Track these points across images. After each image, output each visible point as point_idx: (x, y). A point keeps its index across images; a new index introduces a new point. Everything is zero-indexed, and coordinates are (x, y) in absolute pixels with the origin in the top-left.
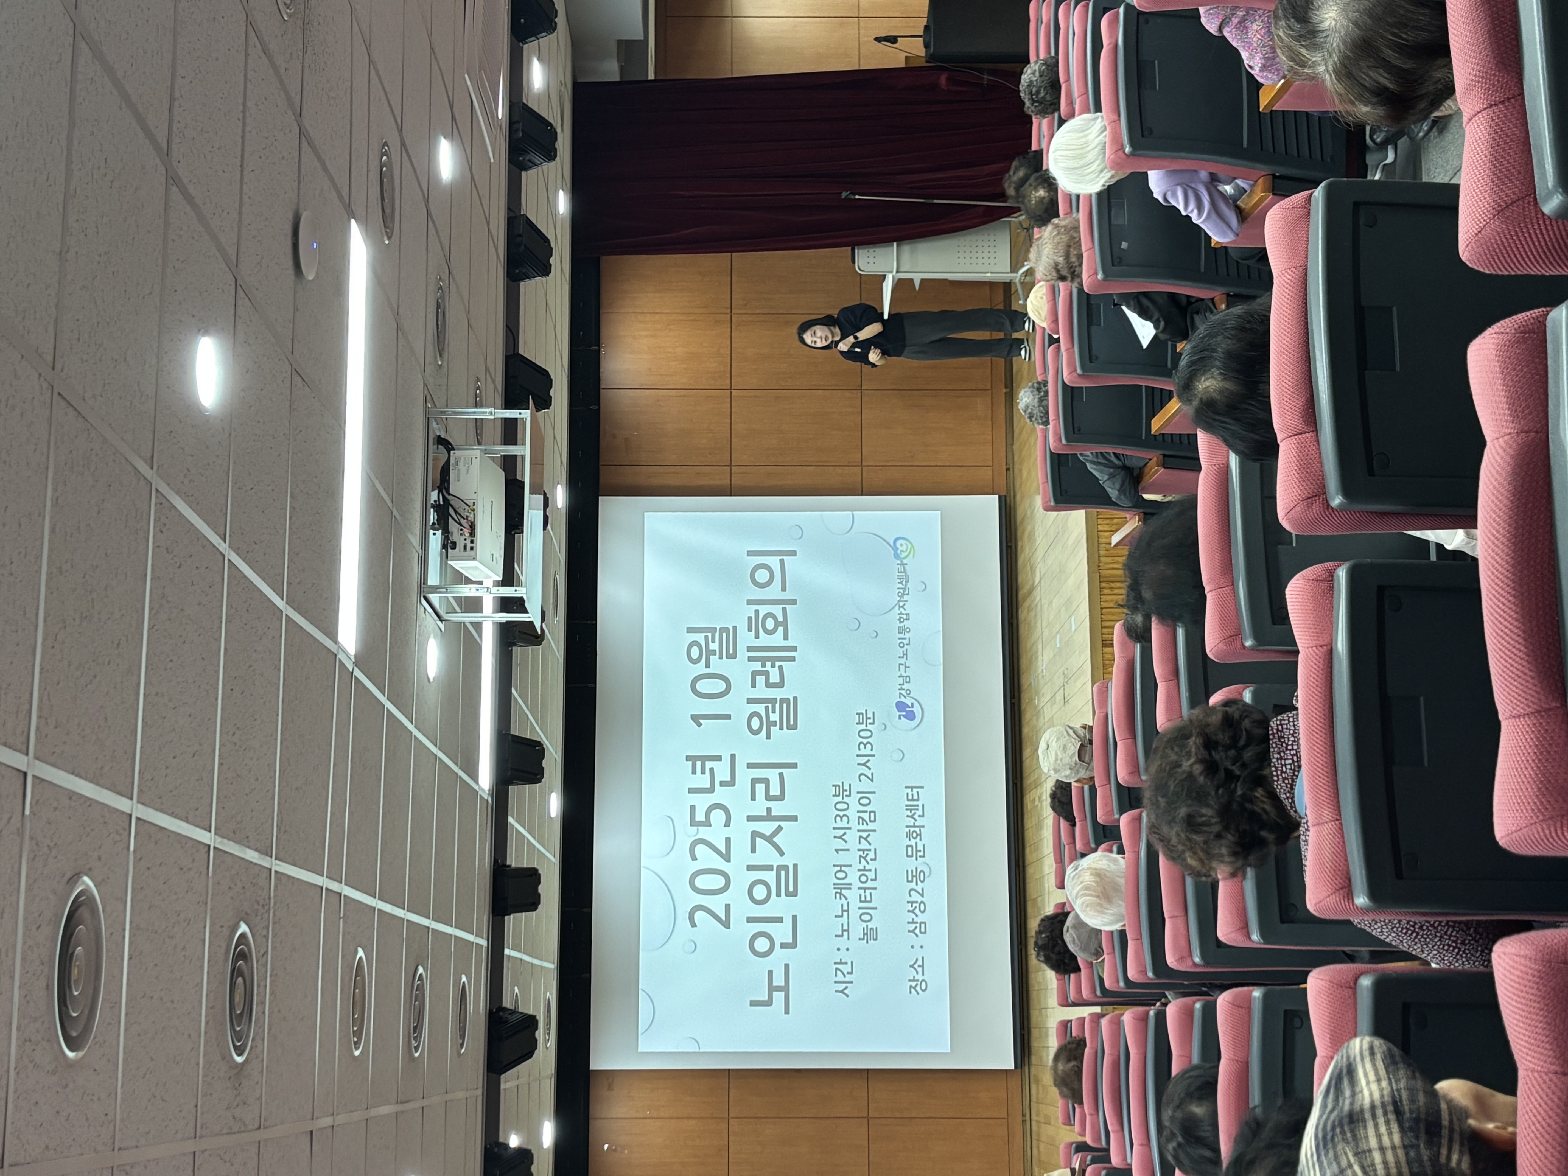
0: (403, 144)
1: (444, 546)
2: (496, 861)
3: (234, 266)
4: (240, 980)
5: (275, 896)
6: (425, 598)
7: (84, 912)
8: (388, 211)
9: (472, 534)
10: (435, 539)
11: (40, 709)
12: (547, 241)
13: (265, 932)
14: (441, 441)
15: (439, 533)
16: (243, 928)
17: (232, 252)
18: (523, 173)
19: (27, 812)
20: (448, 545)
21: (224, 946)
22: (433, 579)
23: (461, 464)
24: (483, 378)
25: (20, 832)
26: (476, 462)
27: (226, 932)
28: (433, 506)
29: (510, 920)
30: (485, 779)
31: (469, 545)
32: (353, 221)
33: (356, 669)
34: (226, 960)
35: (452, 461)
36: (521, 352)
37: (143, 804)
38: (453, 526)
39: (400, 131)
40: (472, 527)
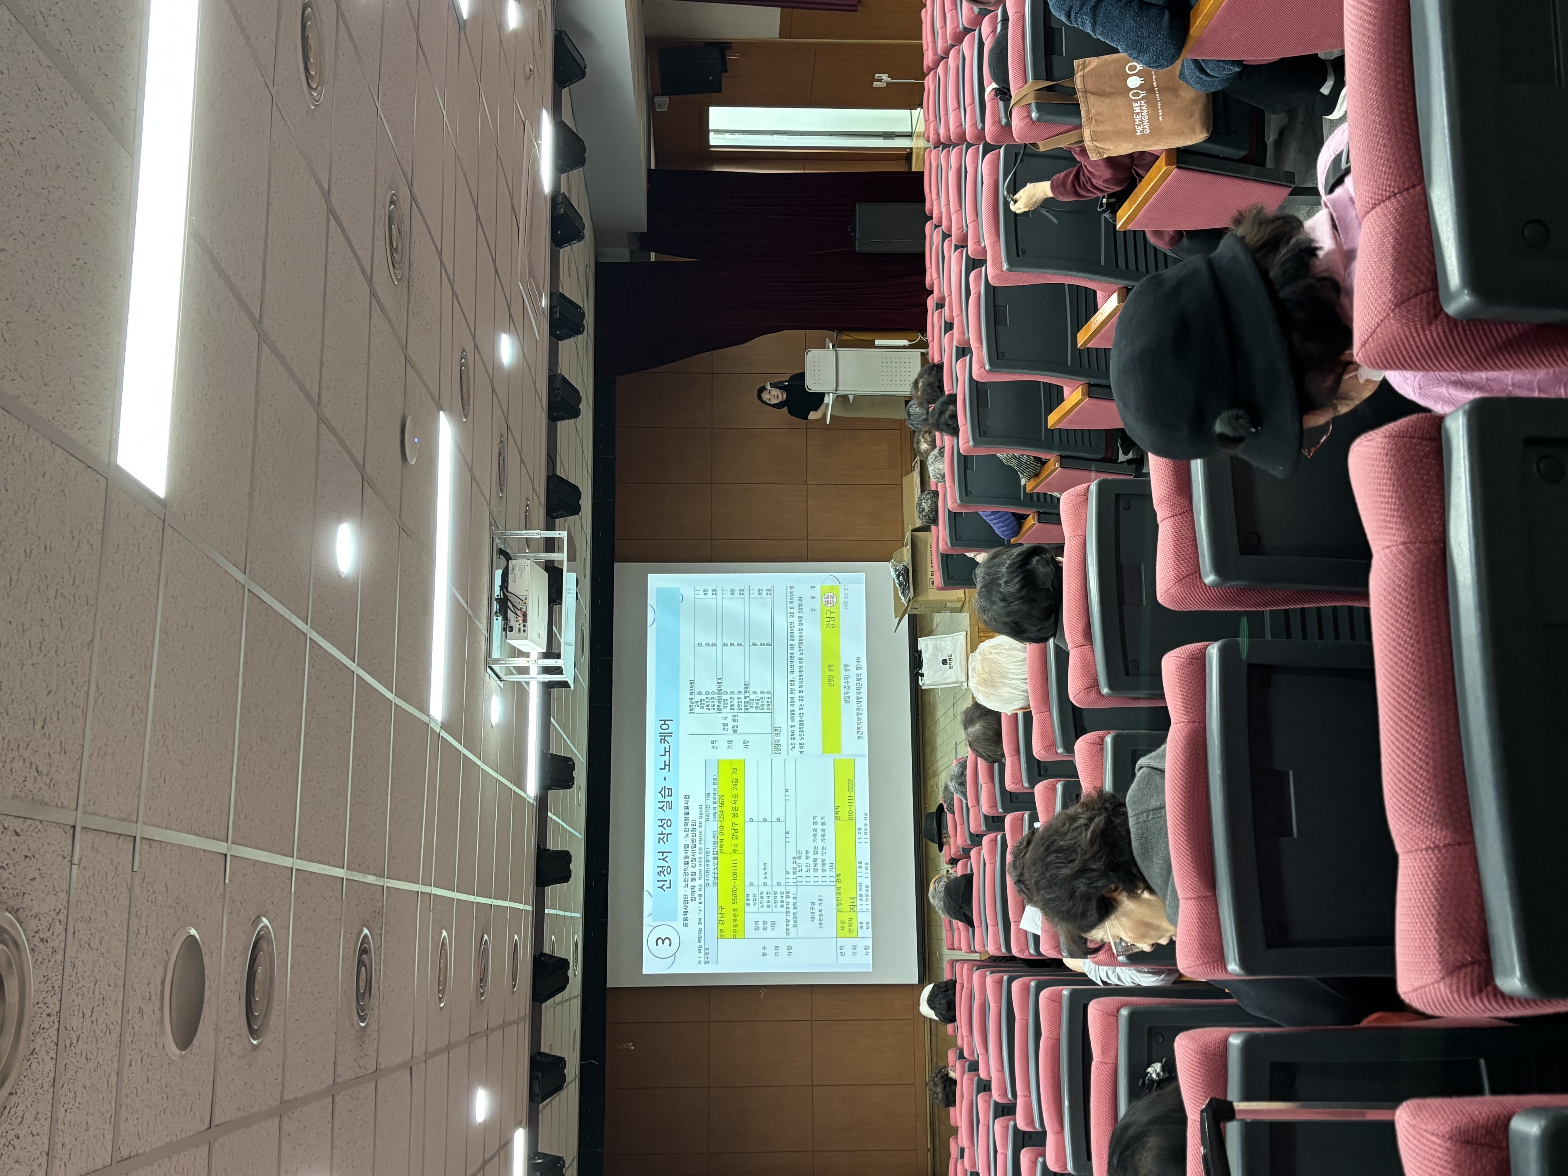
0: (476, 346)
1: (504, 629)
2: (539, 846)
3: (361, 468)
4: (363, 969)
5: (387, 904)
6: (490, 667)
7: (263, 944)
8: (465, 397)
9: (525, 620)
10: (498, 623)
11: (235, 809)
12: (577, 392)
13: (379, 932)
14: (502, 552)
15: (500, 618)
16: (366, 931)
17: (360, 459)
18: (560, 342)
19: (227, 881)
20: (507, 628)
21: (352, 947)
22: (496, 654)
23: (517, 570)
24: (531, 499)
25: (223, 896)
26: (528, 569)
27: (354, 937)
28: (496, 600)
29: (549, 890)
30: (532, 788)
31: (522, 629)
32: (441, 412)
33: (442, 731)
34: (354, 957)
35: (510, 568)
36: (558, 473)
37: (301, 859)
38: (511, 615)
39: (474, 337)
40: (525, 615)
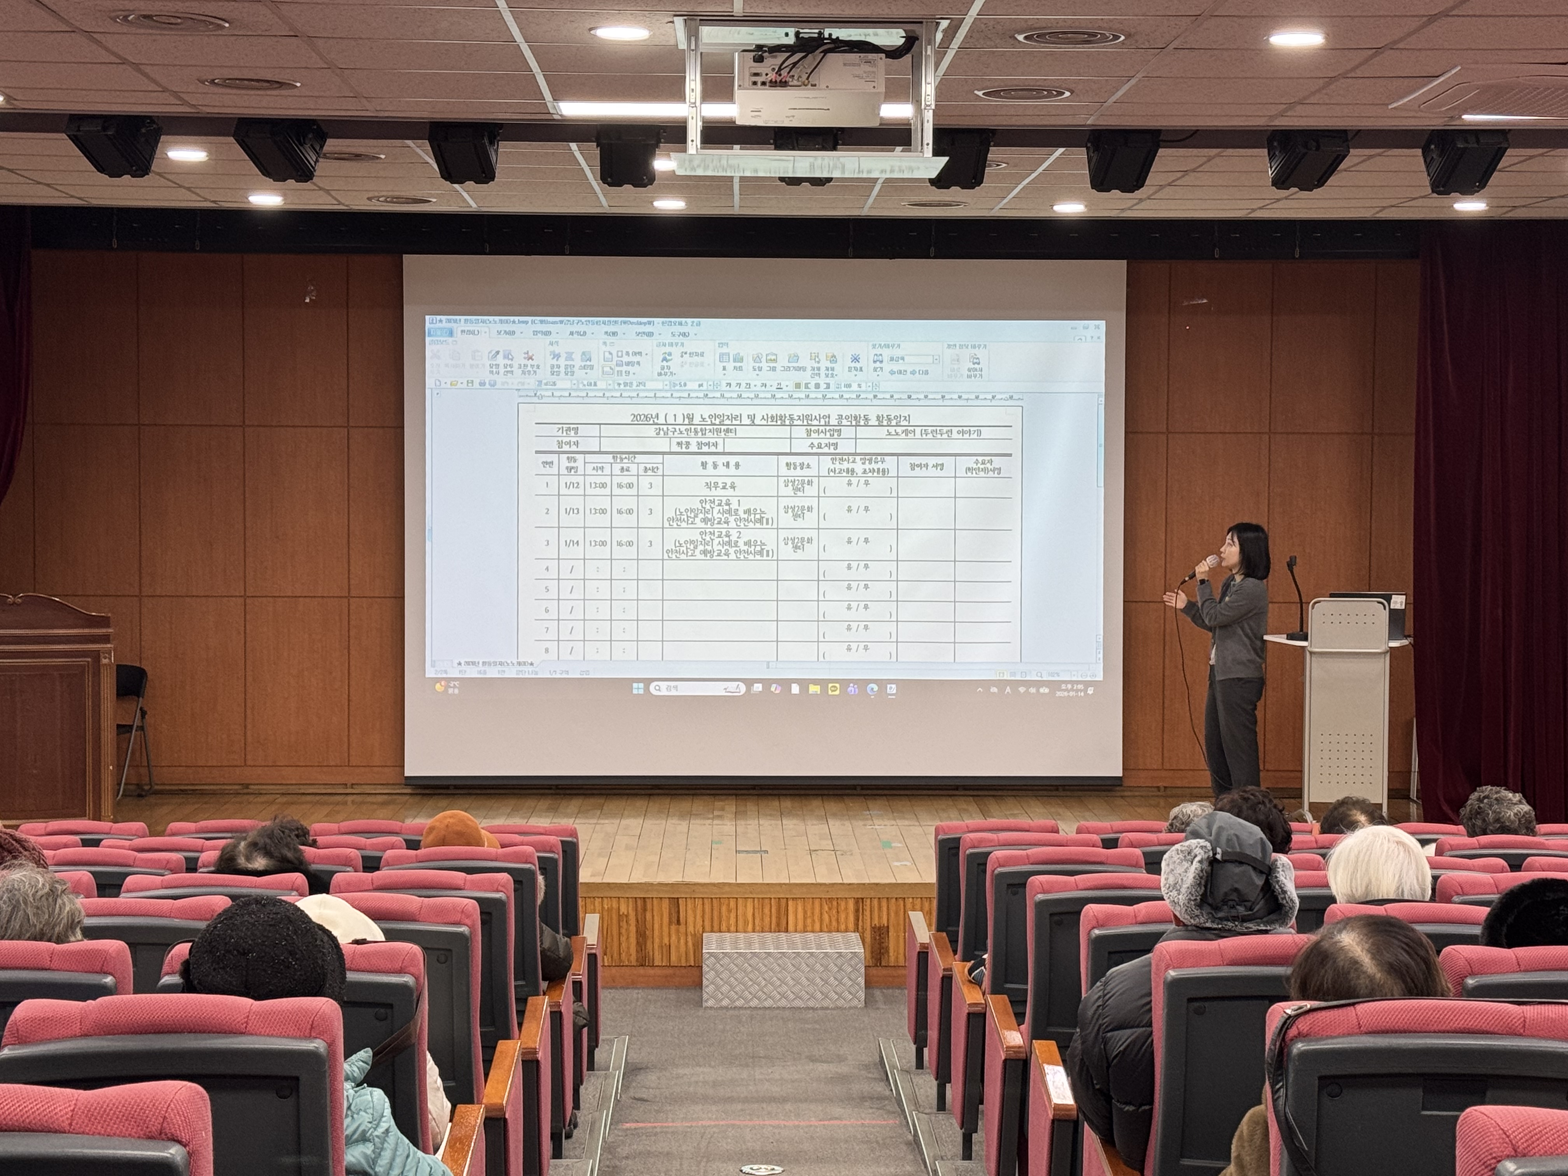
1: (759, 47)
2: (499, 126)
9: (774, 84)
10: (781, 35)
12: (1321, 182)
15: (791, 40)
18: (1419, 152)
20: (760, 52)
23: (867, 68)
28: (820, 33)
31: (759, 80)
35: (871, 56)
36: (1161, 152)
38: (782, 58)
40: (784, 84)
